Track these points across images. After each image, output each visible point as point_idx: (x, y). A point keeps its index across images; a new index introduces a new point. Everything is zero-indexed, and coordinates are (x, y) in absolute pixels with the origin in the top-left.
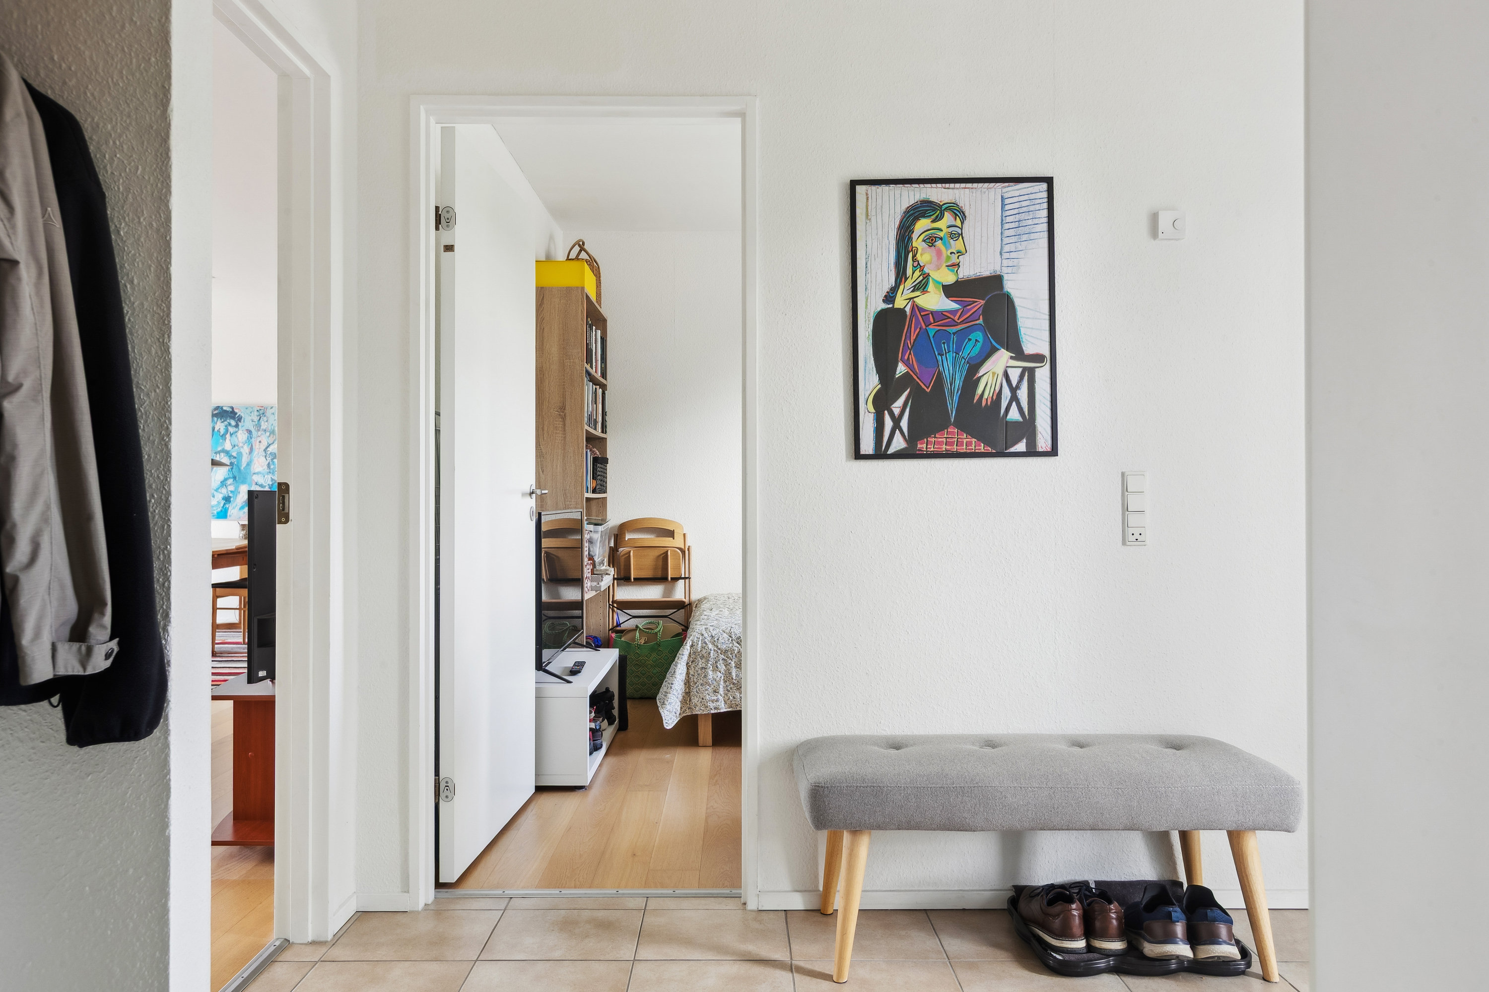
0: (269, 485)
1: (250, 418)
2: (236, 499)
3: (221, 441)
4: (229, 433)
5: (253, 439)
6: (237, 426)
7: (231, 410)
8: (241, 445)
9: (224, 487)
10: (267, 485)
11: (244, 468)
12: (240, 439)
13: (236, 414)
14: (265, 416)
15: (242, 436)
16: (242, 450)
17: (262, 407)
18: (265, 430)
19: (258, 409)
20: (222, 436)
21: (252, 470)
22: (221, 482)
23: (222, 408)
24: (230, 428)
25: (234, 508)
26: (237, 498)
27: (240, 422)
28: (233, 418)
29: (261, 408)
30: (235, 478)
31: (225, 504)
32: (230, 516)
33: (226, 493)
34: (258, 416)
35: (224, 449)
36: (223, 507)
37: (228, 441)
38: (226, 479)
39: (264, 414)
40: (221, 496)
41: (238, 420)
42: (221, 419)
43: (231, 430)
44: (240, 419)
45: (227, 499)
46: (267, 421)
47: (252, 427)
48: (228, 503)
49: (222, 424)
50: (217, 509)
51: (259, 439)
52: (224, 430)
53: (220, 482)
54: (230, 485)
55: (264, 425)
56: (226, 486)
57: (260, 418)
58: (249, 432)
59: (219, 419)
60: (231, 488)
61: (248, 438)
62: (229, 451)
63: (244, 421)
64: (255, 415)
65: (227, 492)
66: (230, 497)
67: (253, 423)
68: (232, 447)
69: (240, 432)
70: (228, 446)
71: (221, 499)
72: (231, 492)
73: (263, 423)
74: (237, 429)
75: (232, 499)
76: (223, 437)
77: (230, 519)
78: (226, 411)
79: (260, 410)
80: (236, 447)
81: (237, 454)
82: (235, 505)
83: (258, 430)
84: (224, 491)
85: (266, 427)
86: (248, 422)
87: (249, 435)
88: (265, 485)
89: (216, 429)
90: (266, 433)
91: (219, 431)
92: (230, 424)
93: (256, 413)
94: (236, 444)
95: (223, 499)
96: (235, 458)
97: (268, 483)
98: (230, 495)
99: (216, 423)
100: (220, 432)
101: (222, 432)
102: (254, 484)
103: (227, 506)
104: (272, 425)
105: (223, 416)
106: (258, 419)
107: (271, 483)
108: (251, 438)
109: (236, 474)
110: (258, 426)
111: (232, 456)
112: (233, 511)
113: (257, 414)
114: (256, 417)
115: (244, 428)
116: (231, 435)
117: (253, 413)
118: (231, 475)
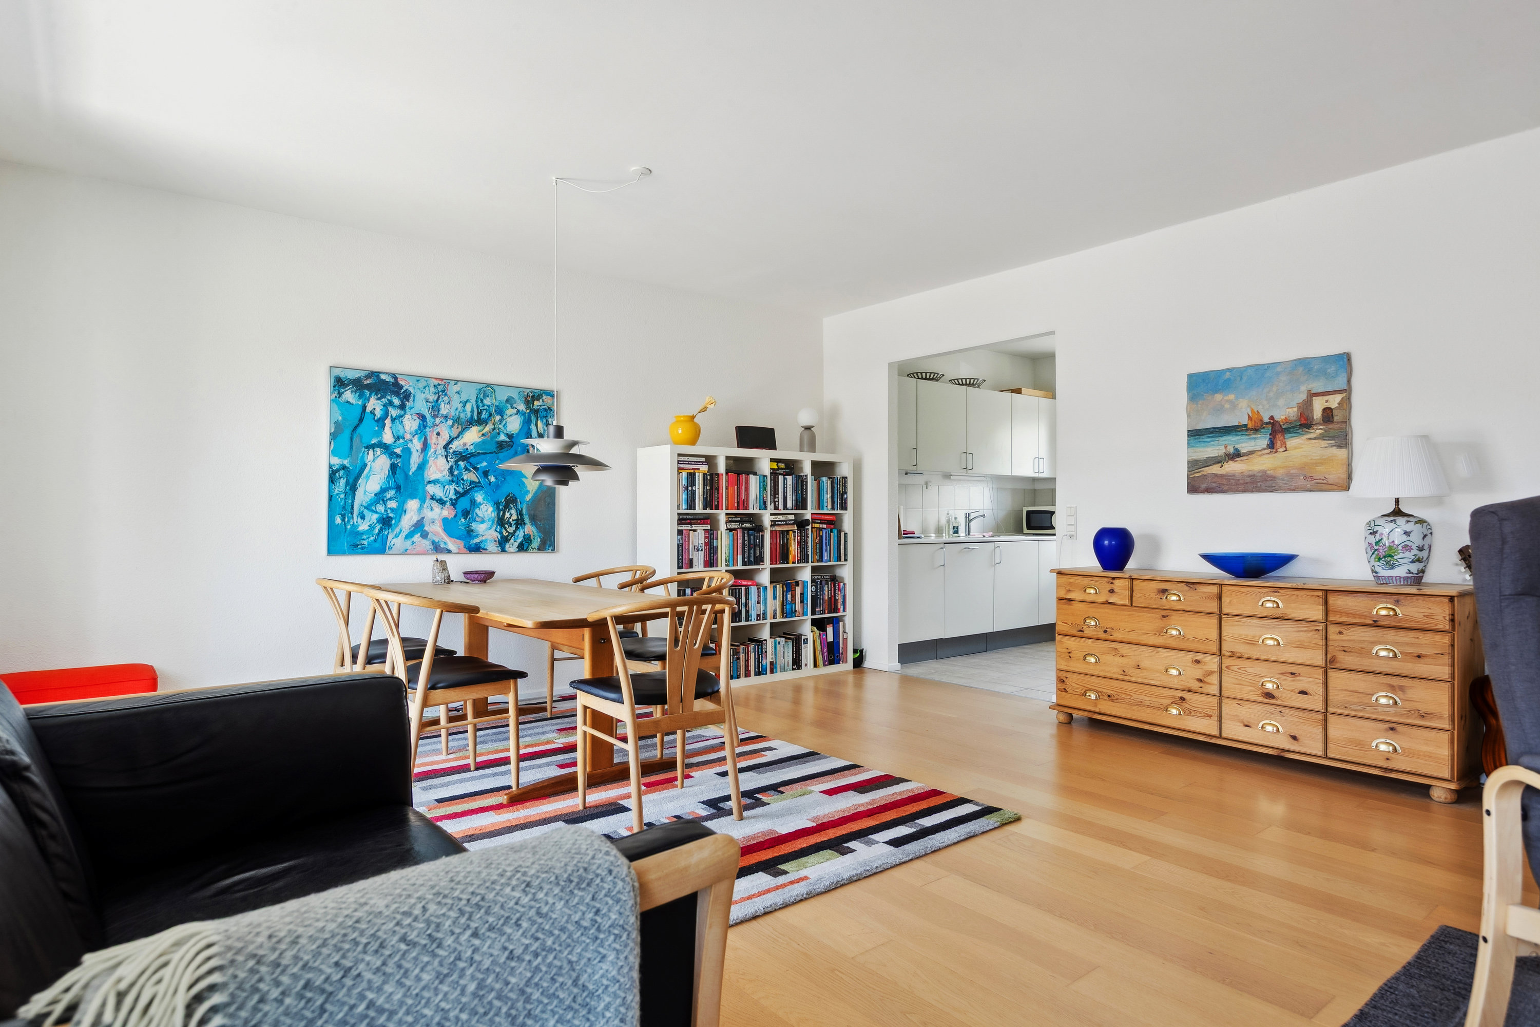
0: (451, 499)
1: (423, 396)
2: (399, 521)
3: (377, 428)
4: (389, 417)
5: (428, 429)
6: (402, 407)
7: (392, 380)
8: (408, 437)
9: (381, 502)
10: (448, 499)
11: (413, 474)
12: (407, 428)
13: (402, 387)
14: (446, 395)
15: (410, 424)
16: (410, 445)
17: (442, 380)
18: (446, 417)
19: (436, 382)
20: (378, 421)
21: (426, 476)
22: (376, 495)
23: (378, 377)
24: (390, 409)
25: (397, 536)
26: (402, 520)
27: (408, 401)
28: (397, 394)
29: (440, 382)
30: (398, 488)
31: (381, 530)
32: (390, 548)
33: (383, 511)
34: (435, 393)
35: (380, 441)
36: (378, 534)
37: (387, 429)
38: (383, 491)
39: (444, 391)
40: (375, 517)
41: (404, 397)
42: (376, 394)
43: (394, 412)
44: (407, 396)
45: (386, 522)
46: (449, 403)
47: (427, 411)
48: (387, 528)
49: (378, 401)
50: (369, 537)
51: (438, 429)
52: (382, 412)
53: (373, 495)
54: (390, 499)
55: (444, 410)
56: (383, 500)
57: (439, 397)
58: (422, 417)
59: (373, 394)
60: (392, 504)
61: (419, 427)
62: (389, 445)
63: (414, 400)
64: (431, 392)
65: (386, 511)
66: (390, 519)
67: (428, 404)
68: (393, 440)
69: (407, 416)
70: (388, 438)
71: (375, 521)
72: (392, 510)
73: (442, 405)
74: (403, 413)
75: (393, 522)
76: (381, 422)
77: (390, 552)
78: (384, 381)
79: (439, 385)
80: (401, 441)
81: (401, 451)
82: (397, 530)
83: (435, 416)
84: (381, 508)
85: (447, 411)
86: (420, 404)
87: (421, 422)
88: (445, 499)
89: (369, 409)
90: (447, 421)
91: (373, 412)
92: (391, 403)
93: (433, 389)
94: (401, 434)
95: (378, 522)
96: (398, 456)
97: (450, 497)
98: (391, 515)
99: (369, 400)
100: (375, 415)
101: (379, 413)
102: (428, 497)
103: (386, 533)
104: (457, 409)
105: (379, 390)
106: (435, 399)
107: (454, 497)
108: (425, 427)
109: (401, 482)
110: (435, 409)
111: (395, 453)
112: (394, 541)
113: (434, 391)
114: (434, 396)
115: (413, 411)
116: (393, 420)
117: (427, 388)
118: (392, 484)
